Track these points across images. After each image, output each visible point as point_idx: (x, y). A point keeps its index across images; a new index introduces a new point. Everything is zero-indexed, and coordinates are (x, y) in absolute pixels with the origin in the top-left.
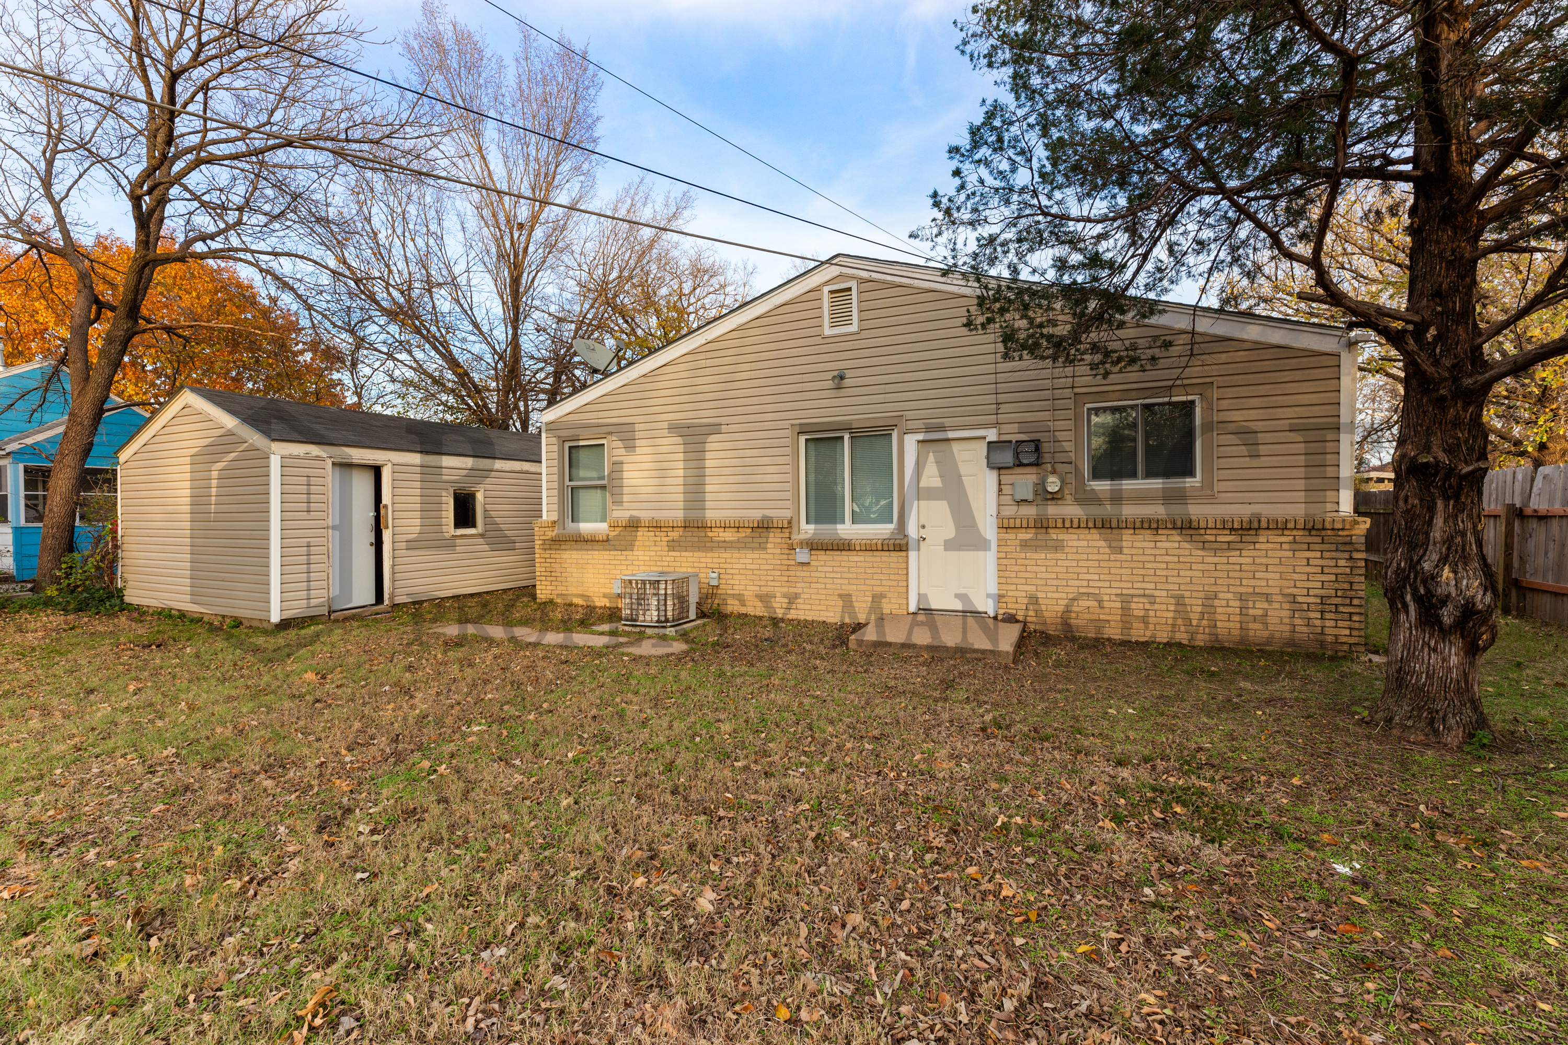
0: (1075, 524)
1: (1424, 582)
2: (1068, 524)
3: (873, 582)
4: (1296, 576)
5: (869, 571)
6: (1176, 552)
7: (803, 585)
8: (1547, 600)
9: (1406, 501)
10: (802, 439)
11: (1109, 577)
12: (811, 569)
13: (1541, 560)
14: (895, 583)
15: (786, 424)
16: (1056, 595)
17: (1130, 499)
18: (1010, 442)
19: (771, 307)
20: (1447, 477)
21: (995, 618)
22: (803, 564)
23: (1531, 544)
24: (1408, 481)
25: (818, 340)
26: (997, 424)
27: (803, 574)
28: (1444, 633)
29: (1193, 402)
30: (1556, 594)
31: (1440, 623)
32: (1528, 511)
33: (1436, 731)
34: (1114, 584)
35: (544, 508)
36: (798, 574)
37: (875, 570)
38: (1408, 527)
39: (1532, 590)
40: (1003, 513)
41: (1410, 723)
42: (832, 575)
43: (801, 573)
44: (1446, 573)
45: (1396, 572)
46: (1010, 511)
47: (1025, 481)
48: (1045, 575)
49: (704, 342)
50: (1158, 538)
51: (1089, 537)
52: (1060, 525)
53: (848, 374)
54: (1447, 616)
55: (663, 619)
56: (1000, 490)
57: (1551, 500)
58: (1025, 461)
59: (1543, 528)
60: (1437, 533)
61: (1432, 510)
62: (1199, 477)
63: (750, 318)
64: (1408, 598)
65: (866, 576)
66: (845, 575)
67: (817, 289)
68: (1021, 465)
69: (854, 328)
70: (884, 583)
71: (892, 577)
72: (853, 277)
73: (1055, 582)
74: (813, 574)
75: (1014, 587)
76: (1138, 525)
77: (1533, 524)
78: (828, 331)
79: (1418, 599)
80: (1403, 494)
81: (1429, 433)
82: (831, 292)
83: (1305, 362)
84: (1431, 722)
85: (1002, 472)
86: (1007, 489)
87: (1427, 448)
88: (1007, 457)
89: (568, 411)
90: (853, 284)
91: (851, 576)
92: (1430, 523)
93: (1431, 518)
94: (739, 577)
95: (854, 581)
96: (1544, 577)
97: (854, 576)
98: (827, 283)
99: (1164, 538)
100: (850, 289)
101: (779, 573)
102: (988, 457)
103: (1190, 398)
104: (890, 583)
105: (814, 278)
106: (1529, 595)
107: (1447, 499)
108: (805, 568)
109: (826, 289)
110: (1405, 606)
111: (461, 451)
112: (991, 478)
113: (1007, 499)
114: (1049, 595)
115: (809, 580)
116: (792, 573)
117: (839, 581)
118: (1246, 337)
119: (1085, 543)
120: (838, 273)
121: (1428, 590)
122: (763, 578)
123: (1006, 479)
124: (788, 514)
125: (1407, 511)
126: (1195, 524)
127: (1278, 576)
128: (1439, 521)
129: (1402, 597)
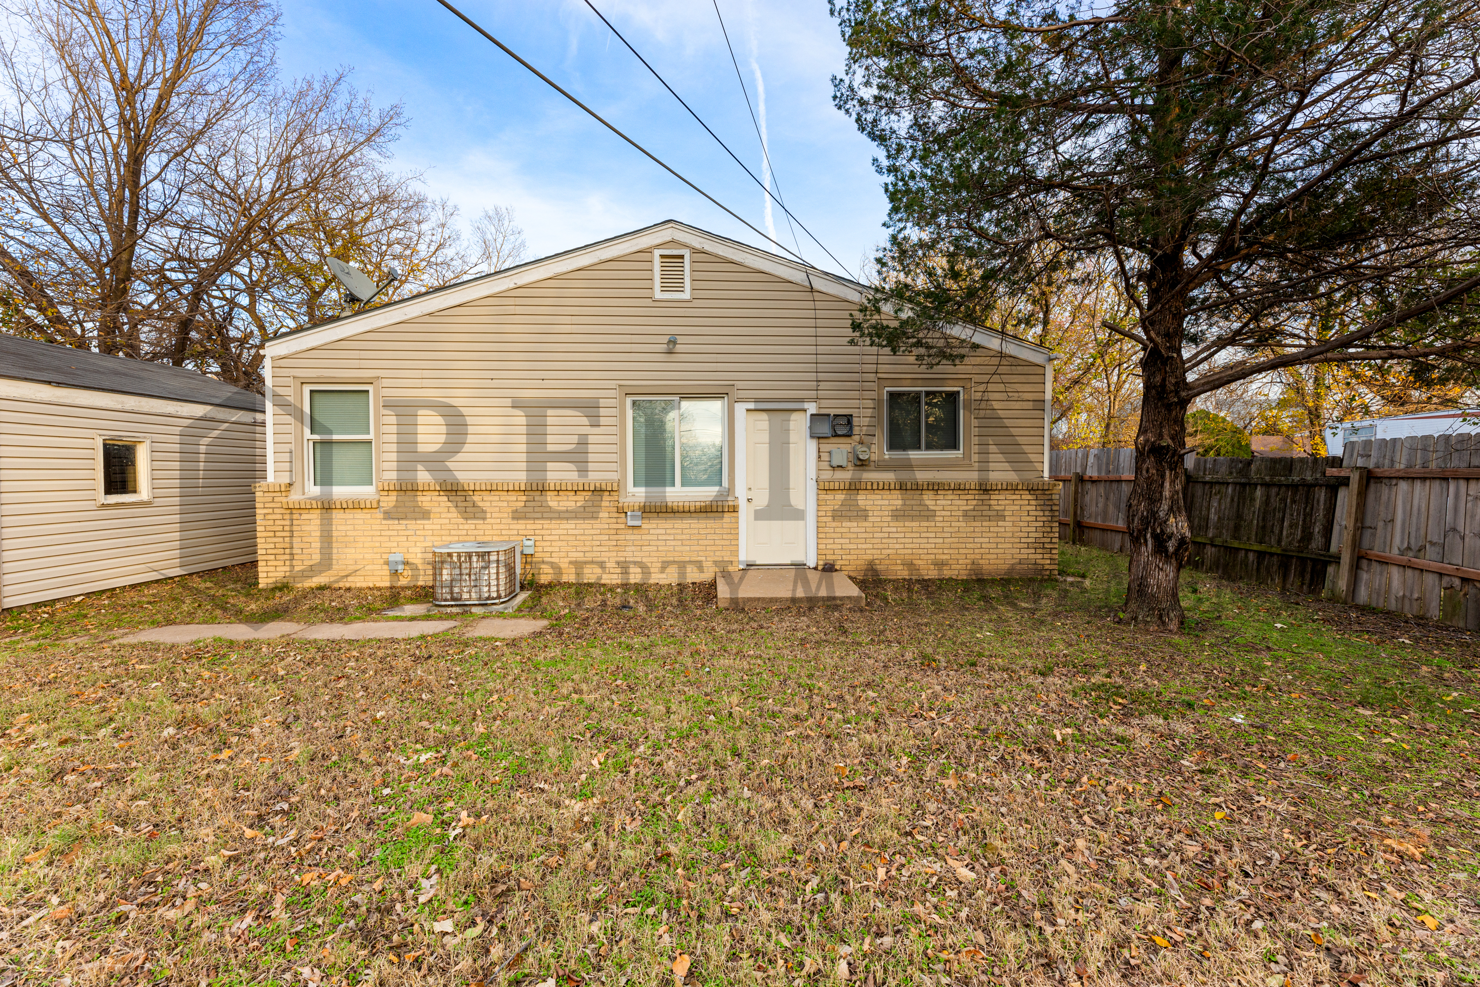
0: (881, 487)
1: (1160, 524)
2: (875, 487)
3: (706, 543)
4: (1022, 524)
5: (702, 531)
6: (949, 508)
7: (633, 548)
8: (1097, 533)
9: (1147, 471)
10: (629, 401)
11: (903, 529)
12: (642, 532)
13: (1093, 509)
14: (728, 543)
15: (613, 384)
16: (864, 546)
17: (918, 466)
18: (829, 415)
19: (596, 260)
20: (1173, 456)
21: (816, 568)
22: (633, 527)
23: (1087, 498)
24: (1148, 457)
25: (648, 302)
26: (816, 399)
27: (633, 537)
28: (1168, 558)
29: (958, 392)
30: (1103, 530)
31: (1167, 551)
32: (1086, 478)
33: (1163, 623)
34: (907, 535)
35: (270, 467)
36: (628, 537)
37: (708, 531)
38: (1149, 489)
39: (1088, 528)
40: (822, 477)
41: (1149, 619)
42: (664, 537)
43: (631, 536)
44: (1172, 520)
45: (1141, 519)
46: (827, 475)
47: (841, 450)
48: (856, 530)
49: (512, 286)
50: (938, 497)
51: (890, 497)
52: (869, 487)
53: (680, 339)
54: (1171, 546)
55: (495, 595)
56: (820, 457)
57: (1099, 470)
58: (839, 433)
59: (1094, 490)
60: (1167, 493)
61: (1163, 477)
62: (961, 451)
63: (570, 268)
64: (1149, 535)
65: (700, 537)
66: (679, 537)
67: (648, 251)
68: (836, 435)
69: (686, 295)
70: (717, 542)
71: (725, 537)
72: (686, 246)
73: (864, 535)
74: (644, 537)
75: (831, 541)
76: (925, 487)
77: (1089, 486)
78: (658, 295)
79: (1155, 536)
80: (1145, 466)
81: (1161, 426)
82: (662, 256)
83: (1026, 369)
84: (1160, 617)
85: (821, 441)
86: (825, 457)
87: (1161, 436)
88: (825, 429)
89: (310, 346)
90: (687, 253)
91: (684, 537)
92: (1162, 485)
93: (1163, 483)
94: (560, 543)
95: (687, 543)
96: (1096, 518)
97: (688, 537)
98: (658, 246)
99: (941, 497)
100: (682, 257)
101: (607, 537)
102: (810, 428)
103: (955, 389)
104: (723, 542)
105: (644, 238)
106: (1086, 531)
107: (1171, 470)
108: (635, 531)
109: (657, 253)
110: (1146, 541)
111: (106, 385)
112: (812, 445)
113: (825, 465)
114: (860, 546)
115: (640, 543)
116: (622, 537)
117: (672, 543)
118: (991, 346)
119: (887, 502)
120: (669, 239)
121: (1162, 530)
122: (587, 543)
123: (825, 447)
124: (614, 476)
125: (1149, 478)
126: (962, 487)
127: (1011, 524)
128: (1167, 484)
129: (1145, 536)
